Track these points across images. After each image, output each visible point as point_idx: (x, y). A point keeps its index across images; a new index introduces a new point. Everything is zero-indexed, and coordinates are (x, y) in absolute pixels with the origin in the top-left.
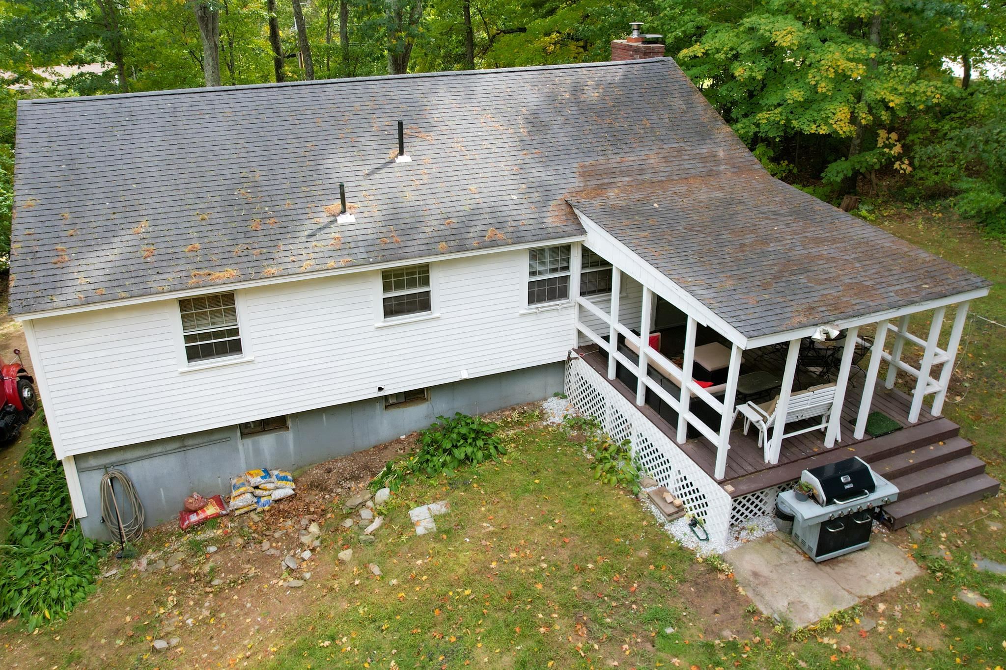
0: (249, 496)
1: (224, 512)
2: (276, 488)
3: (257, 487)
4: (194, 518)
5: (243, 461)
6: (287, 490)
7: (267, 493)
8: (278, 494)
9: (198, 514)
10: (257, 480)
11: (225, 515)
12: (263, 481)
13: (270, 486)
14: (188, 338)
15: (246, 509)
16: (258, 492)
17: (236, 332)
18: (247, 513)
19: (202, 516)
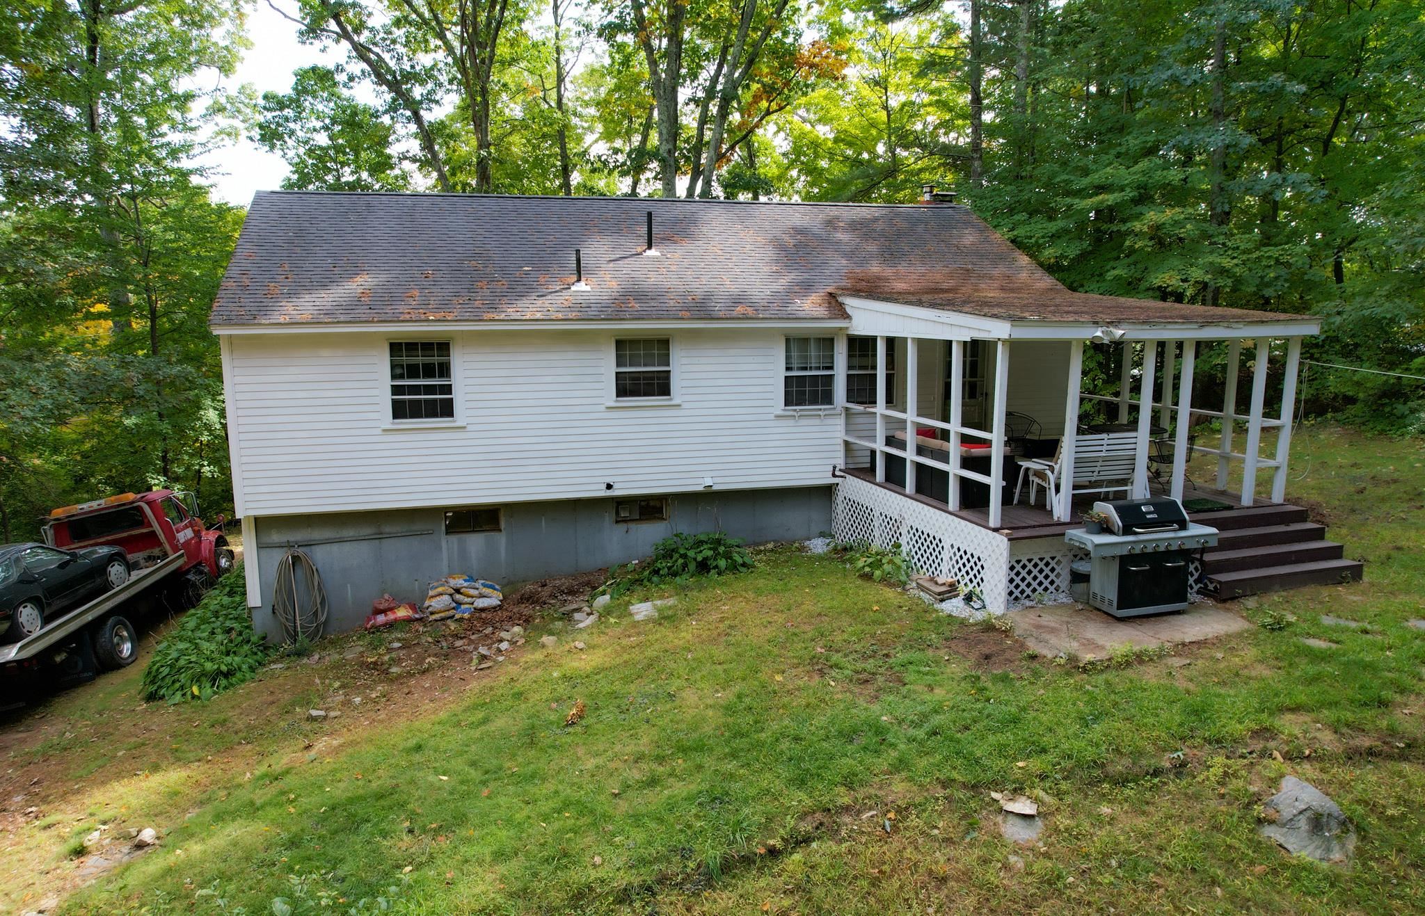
0: (446, 598)
1: (417, 616)
2: (482, 596)
3: (458, 591)
4: (381, 619)
5: (445, 562)
6: (494, 599)
7: (469, 600)
8: (481, 603)
9: (386, 615)
10: (459, 582)
11: (417, 620)
12: (466, 584)
13: (472, 592)
14: (396, 390)
15: (442, 615)
16: (458, 596)
17: (448, 389)
18: (443, 619)
19: (391, 616)
